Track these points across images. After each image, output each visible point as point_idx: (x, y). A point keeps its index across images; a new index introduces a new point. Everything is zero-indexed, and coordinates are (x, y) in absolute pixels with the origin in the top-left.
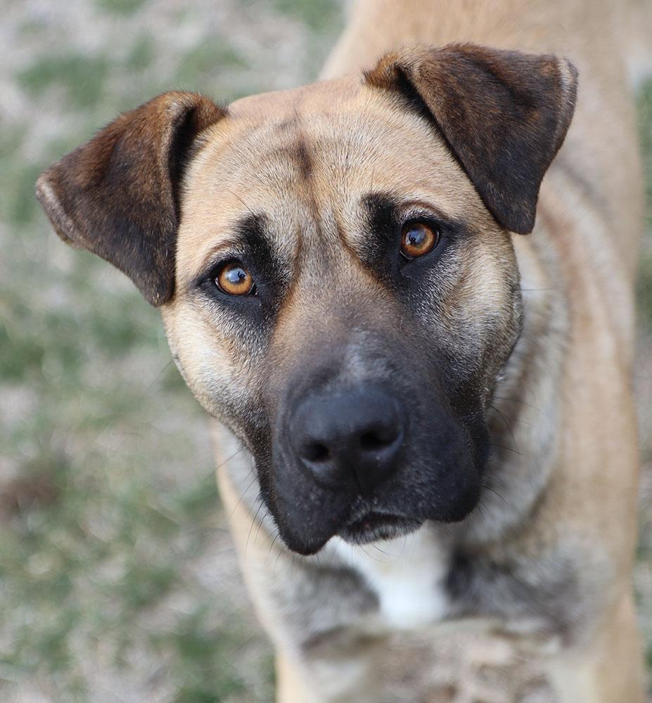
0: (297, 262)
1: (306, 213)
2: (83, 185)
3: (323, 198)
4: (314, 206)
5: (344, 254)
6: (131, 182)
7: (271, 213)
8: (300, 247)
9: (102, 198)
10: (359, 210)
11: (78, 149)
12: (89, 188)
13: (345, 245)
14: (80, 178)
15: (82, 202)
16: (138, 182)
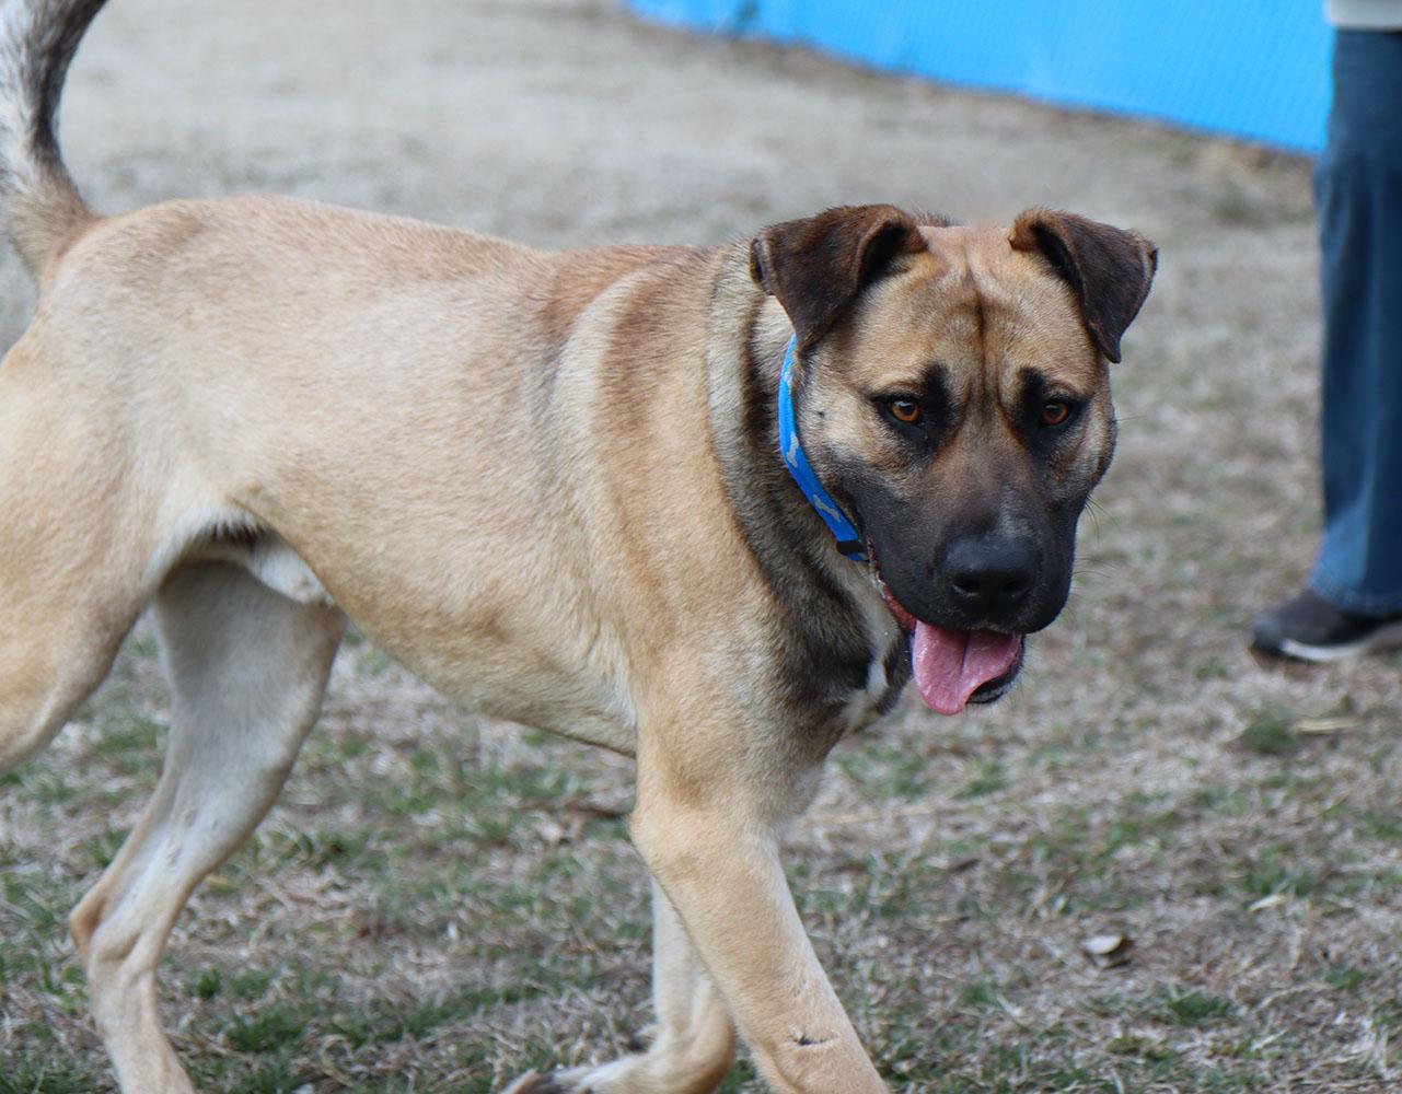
0: (964, 408)
1: (976, 365)
2: (795, 251)
3: (991, 358)
4: (983, 361)
5: (997, 413)
6: (833, 259)
7: (950, 364)
8: (969, 396)
9: (807, 265)
10: (1016, 380)
11: (800, 221)
12: (798, 253)
13: (1000, 404)
14: (794, 245)
15: (790, 263)
16: (838, 259)
